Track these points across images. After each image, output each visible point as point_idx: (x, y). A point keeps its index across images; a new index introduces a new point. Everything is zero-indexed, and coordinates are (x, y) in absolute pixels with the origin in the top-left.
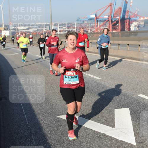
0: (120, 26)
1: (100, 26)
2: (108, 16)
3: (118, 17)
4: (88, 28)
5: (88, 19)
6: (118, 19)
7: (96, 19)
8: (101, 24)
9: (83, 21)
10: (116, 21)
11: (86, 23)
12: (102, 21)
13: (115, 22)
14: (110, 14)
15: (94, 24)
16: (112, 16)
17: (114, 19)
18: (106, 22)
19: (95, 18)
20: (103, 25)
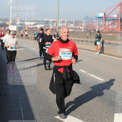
1: (109, 25)
4: (96, 26)
5: (97, 18)
7: (105, 18)
8: (109, 23)
9: (91, 19)
11: (94, 22)
12: (111, 20)
14: (119, 13)
15: (102, 22)
18: (115, 21)
20: (112, 24)
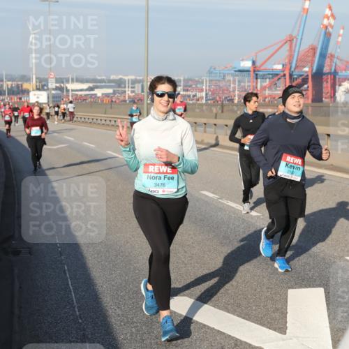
0: (310, 89)
1: (264, 88)
2: (283, 65)
3: (306, 69)
4: (234, 91)
5: (235, 71)
6: (306, 72)
7: (254, 71)
8: (265, 84)
9: (222, 75)
10: (301, 78)
11: (229, 81)
12: (268, 76)
13: (299, 80)
14: (287, 61)
15: (248, 82)
16: (294, 65)
17: (296, 73)
18: (279, 79)
19: (252, 70)
20: (270, 86)
